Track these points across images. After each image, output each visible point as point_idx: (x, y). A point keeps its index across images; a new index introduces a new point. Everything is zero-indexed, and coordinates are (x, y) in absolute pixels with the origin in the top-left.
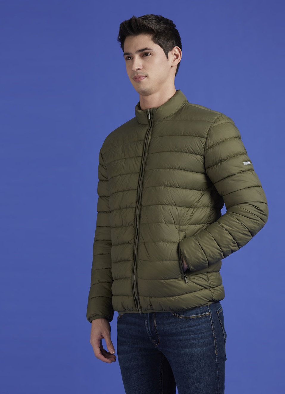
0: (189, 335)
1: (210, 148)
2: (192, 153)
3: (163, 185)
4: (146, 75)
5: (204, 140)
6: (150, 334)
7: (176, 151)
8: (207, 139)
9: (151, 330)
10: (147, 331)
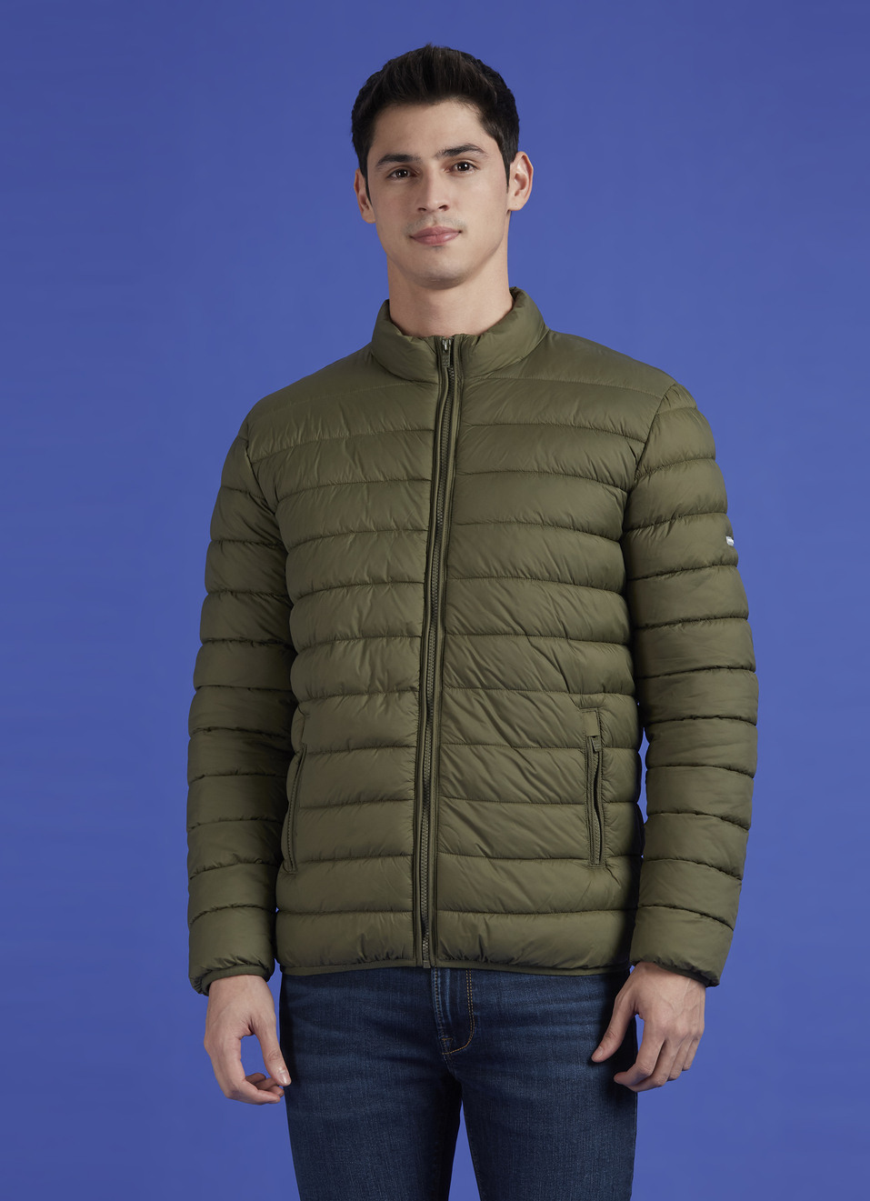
0: (581, 1024)
1: (649, 472)
2: (605, 481)
3: (528, 576)
4: (460, 229)
5: (638, 448)
6: (446, 1017)
7: (559, 473)
8: (646, 444)
9: (451, 1002)
10: (438, 1008)
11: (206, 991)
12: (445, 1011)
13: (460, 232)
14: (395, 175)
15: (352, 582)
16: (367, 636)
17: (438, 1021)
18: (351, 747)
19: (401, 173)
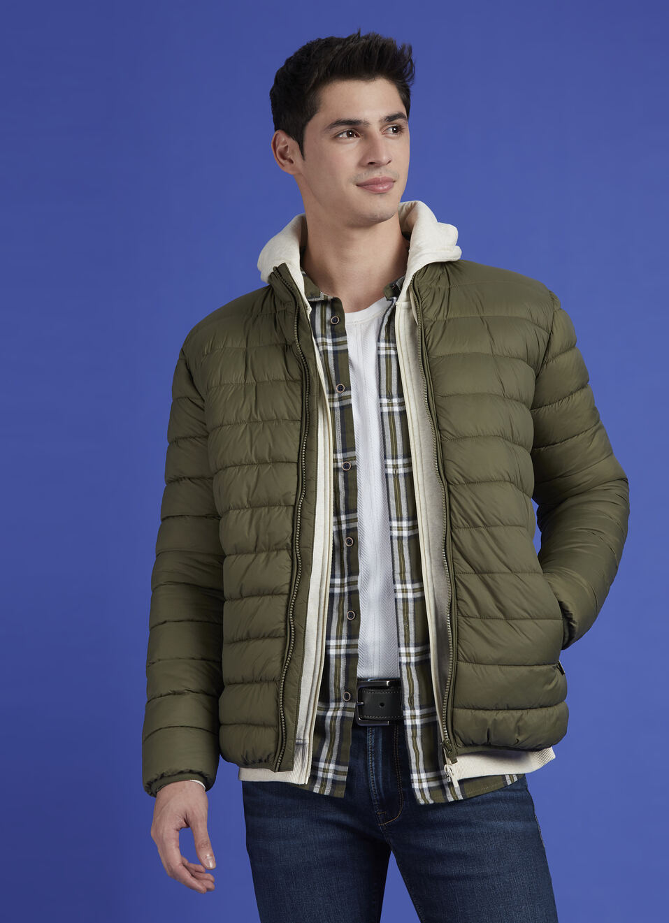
4: (395, 179)
8: (551, 334)
9: (383, 781)
10: (373, 787)
11: (154, 794)
12: (379, 789)
13: (395, 181)
15: (243, 462)
16: (254, 506)
17: (374, 798)
18: (244, 595)
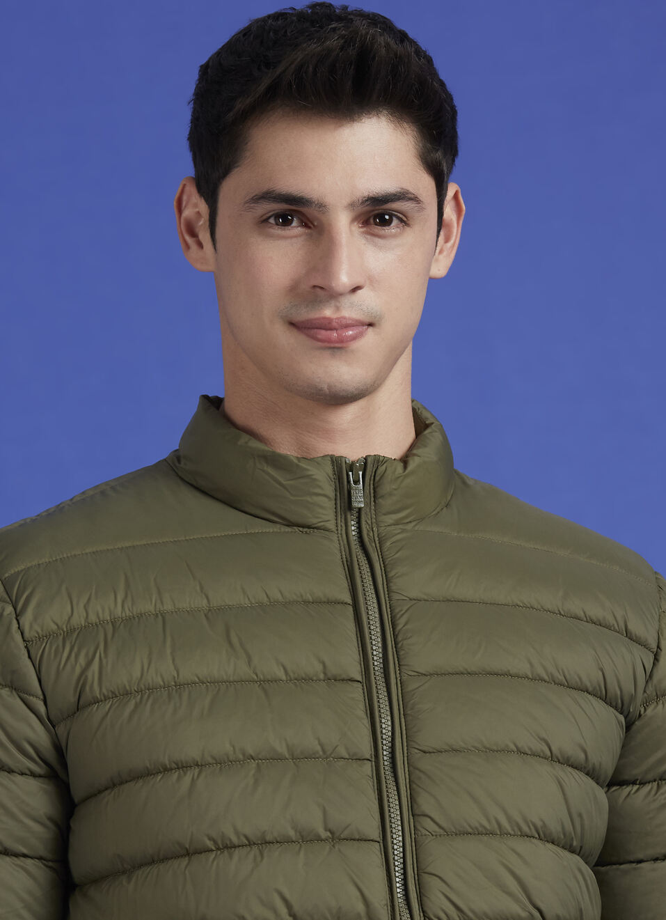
2: (614, 703)
5: (647, 659)
8: (657, 653)
13: (370, 325)
14: (272, 221)
19: (284, 219)
